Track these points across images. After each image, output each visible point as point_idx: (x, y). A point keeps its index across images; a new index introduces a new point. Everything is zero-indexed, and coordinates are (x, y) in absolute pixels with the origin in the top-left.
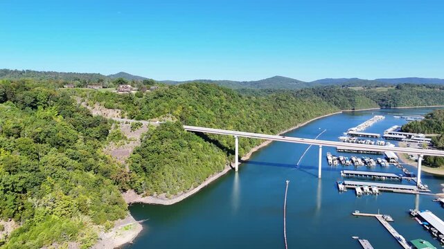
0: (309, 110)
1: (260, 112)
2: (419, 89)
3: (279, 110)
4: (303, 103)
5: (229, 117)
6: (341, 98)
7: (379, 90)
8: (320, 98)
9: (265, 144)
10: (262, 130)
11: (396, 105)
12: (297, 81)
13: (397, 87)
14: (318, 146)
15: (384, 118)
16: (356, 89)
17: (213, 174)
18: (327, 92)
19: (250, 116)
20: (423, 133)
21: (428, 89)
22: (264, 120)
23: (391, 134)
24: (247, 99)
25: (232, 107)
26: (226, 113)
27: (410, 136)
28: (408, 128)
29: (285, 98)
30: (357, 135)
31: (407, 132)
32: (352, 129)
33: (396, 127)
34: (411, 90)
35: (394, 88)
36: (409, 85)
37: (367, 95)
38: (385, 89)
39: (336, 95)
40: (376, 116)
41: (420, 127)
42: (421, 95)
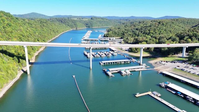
0: (58, 28)
1: (33, 29)
3: (44, 28)
4: (55, 25)
5: (11, 32)
6: (70, 23)
7: (84, 20)
9: (42, 49)
10: (38, 40)
11: (92, 26)
12: (45, 16)
15: (92, 31)
16: (75, 19)
17: (7, 83)
18: (63, 20)
19: (28, 31)
21: (102, 20)
22: (37, 34)
24: (22, 21)
25: (12, 25)
26: (9, 29)
27: (110, 39)
28: (108, 35)
30: (88, 40)
33: (100, 35)
34: (96, 20)
35: (90, 19)
36: (95, 18)
37: (81, 22)
38: (87, 20)
39: (68, 21)
40: (88, 31)
41: (112, 35)
42: (100, 22)
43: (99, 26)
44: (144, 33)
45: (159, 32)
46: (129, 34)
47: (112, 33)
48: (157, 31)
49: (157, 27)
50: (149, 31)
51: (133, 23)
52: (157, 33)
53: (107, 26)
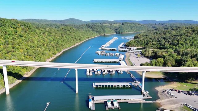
0: (83, 35)
1: (50, 38)
2: (130, 25)
3: (64, 36)
4: (80, 32)
6: (99, 29)
7: (115, 25)
8: (90, 29)
11: (122, 32)
12: (81, 21)
13: (122, 24)
14: (75, 69)
15: (117, 38)
16: (106, 25)
18: (93, 26)
20: (136, 46)
21: (134, 25)
23: (121, 48)
27: (130, 49)
28: (129, 44)
29: (69, 29)
30: (105, 50)
31: (128, 46)
32: (103, 46)
33: (123, 43)
34: (127, 25)
35: (121, 24)
36: (127, 23)
37: (110, 27)
38: (117, 25)
39: (97, 27)
40: (114, 38)
41: (134, 44)
42: (131, 27)
43: (129, 31)
44: (171, 44)
45: (191, 43)
46: (153, 44)
47: (135, 42)
48: (188, 42)
49: (190, 37)
50: (178, 42)
51: (168, 29)
52: (187, 44)
53: (139, 31)
